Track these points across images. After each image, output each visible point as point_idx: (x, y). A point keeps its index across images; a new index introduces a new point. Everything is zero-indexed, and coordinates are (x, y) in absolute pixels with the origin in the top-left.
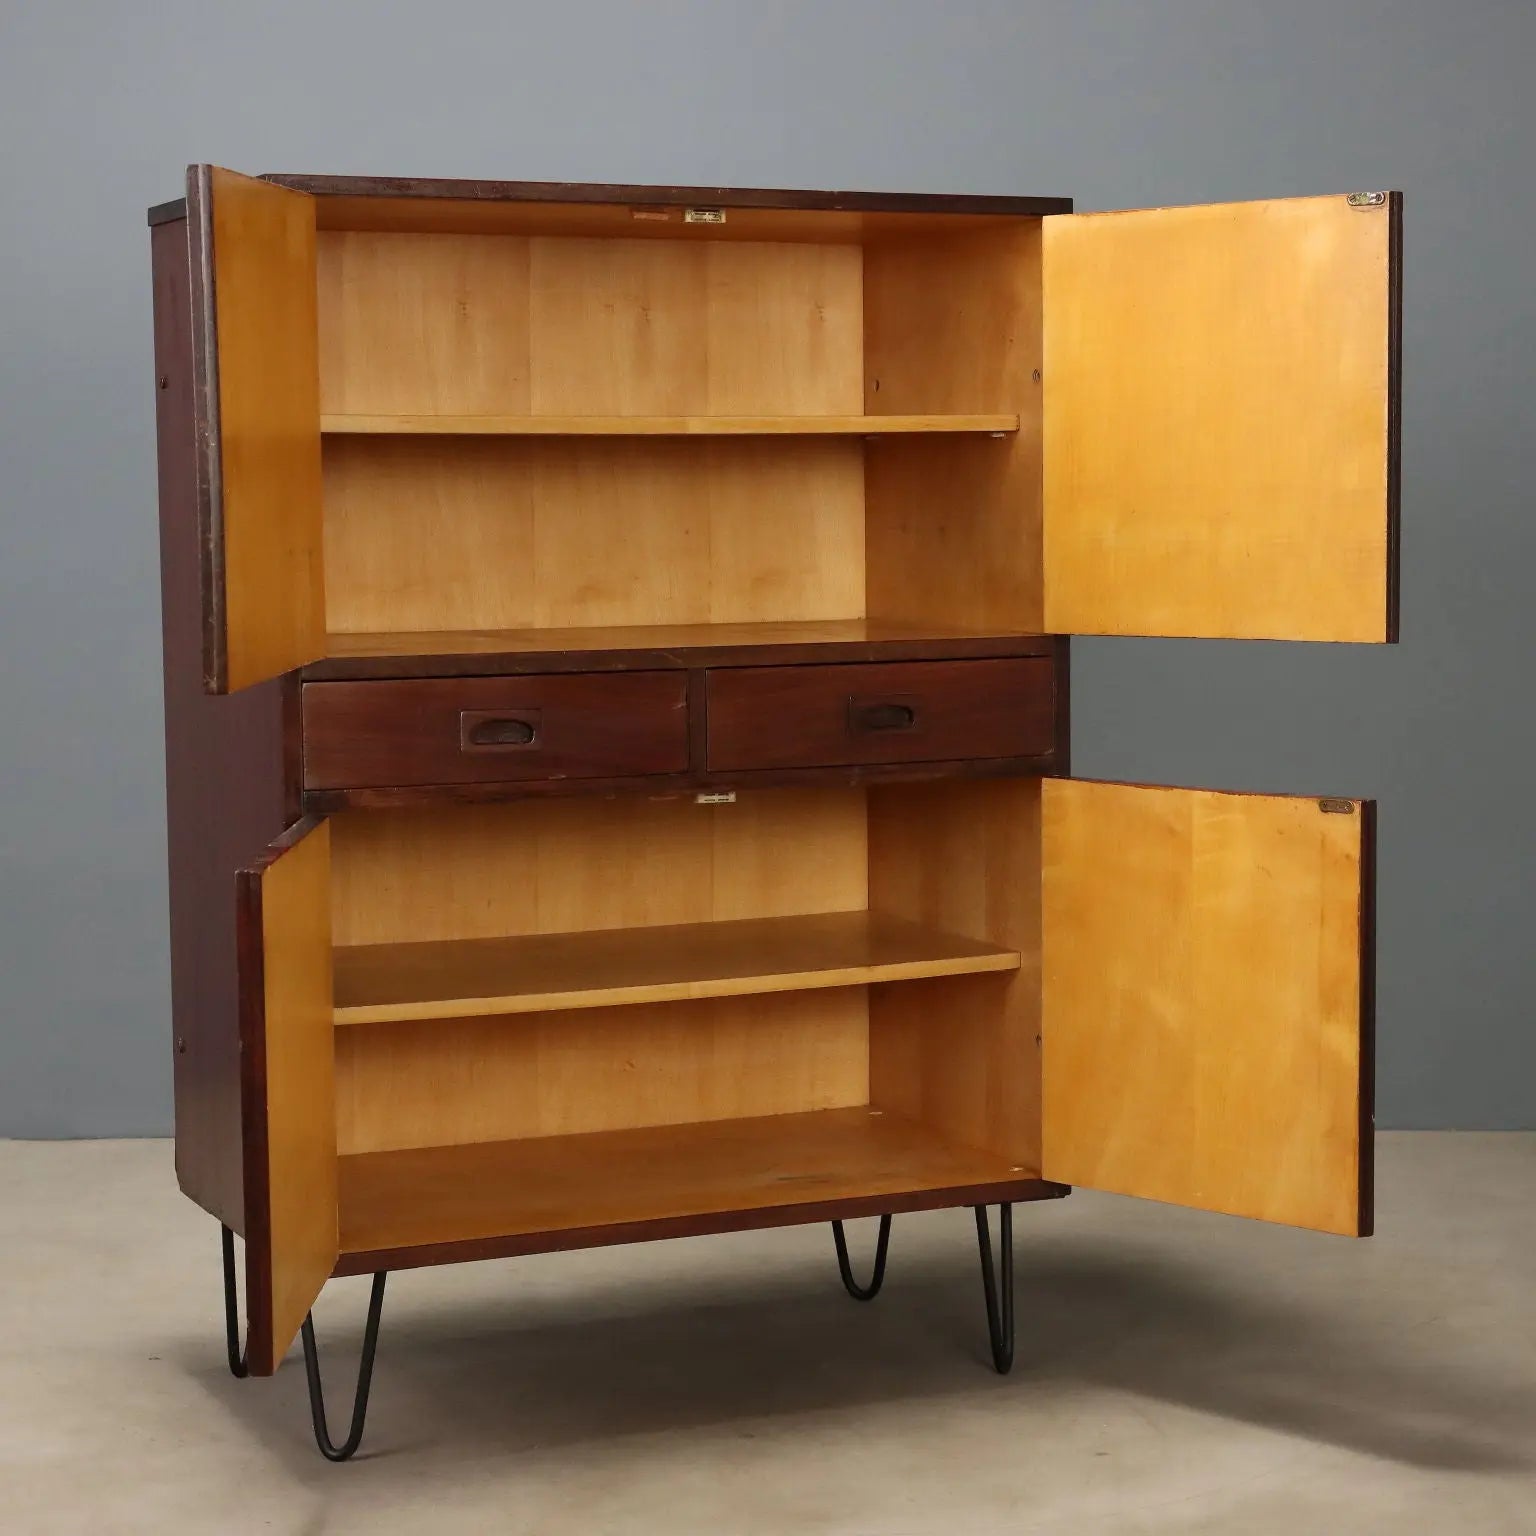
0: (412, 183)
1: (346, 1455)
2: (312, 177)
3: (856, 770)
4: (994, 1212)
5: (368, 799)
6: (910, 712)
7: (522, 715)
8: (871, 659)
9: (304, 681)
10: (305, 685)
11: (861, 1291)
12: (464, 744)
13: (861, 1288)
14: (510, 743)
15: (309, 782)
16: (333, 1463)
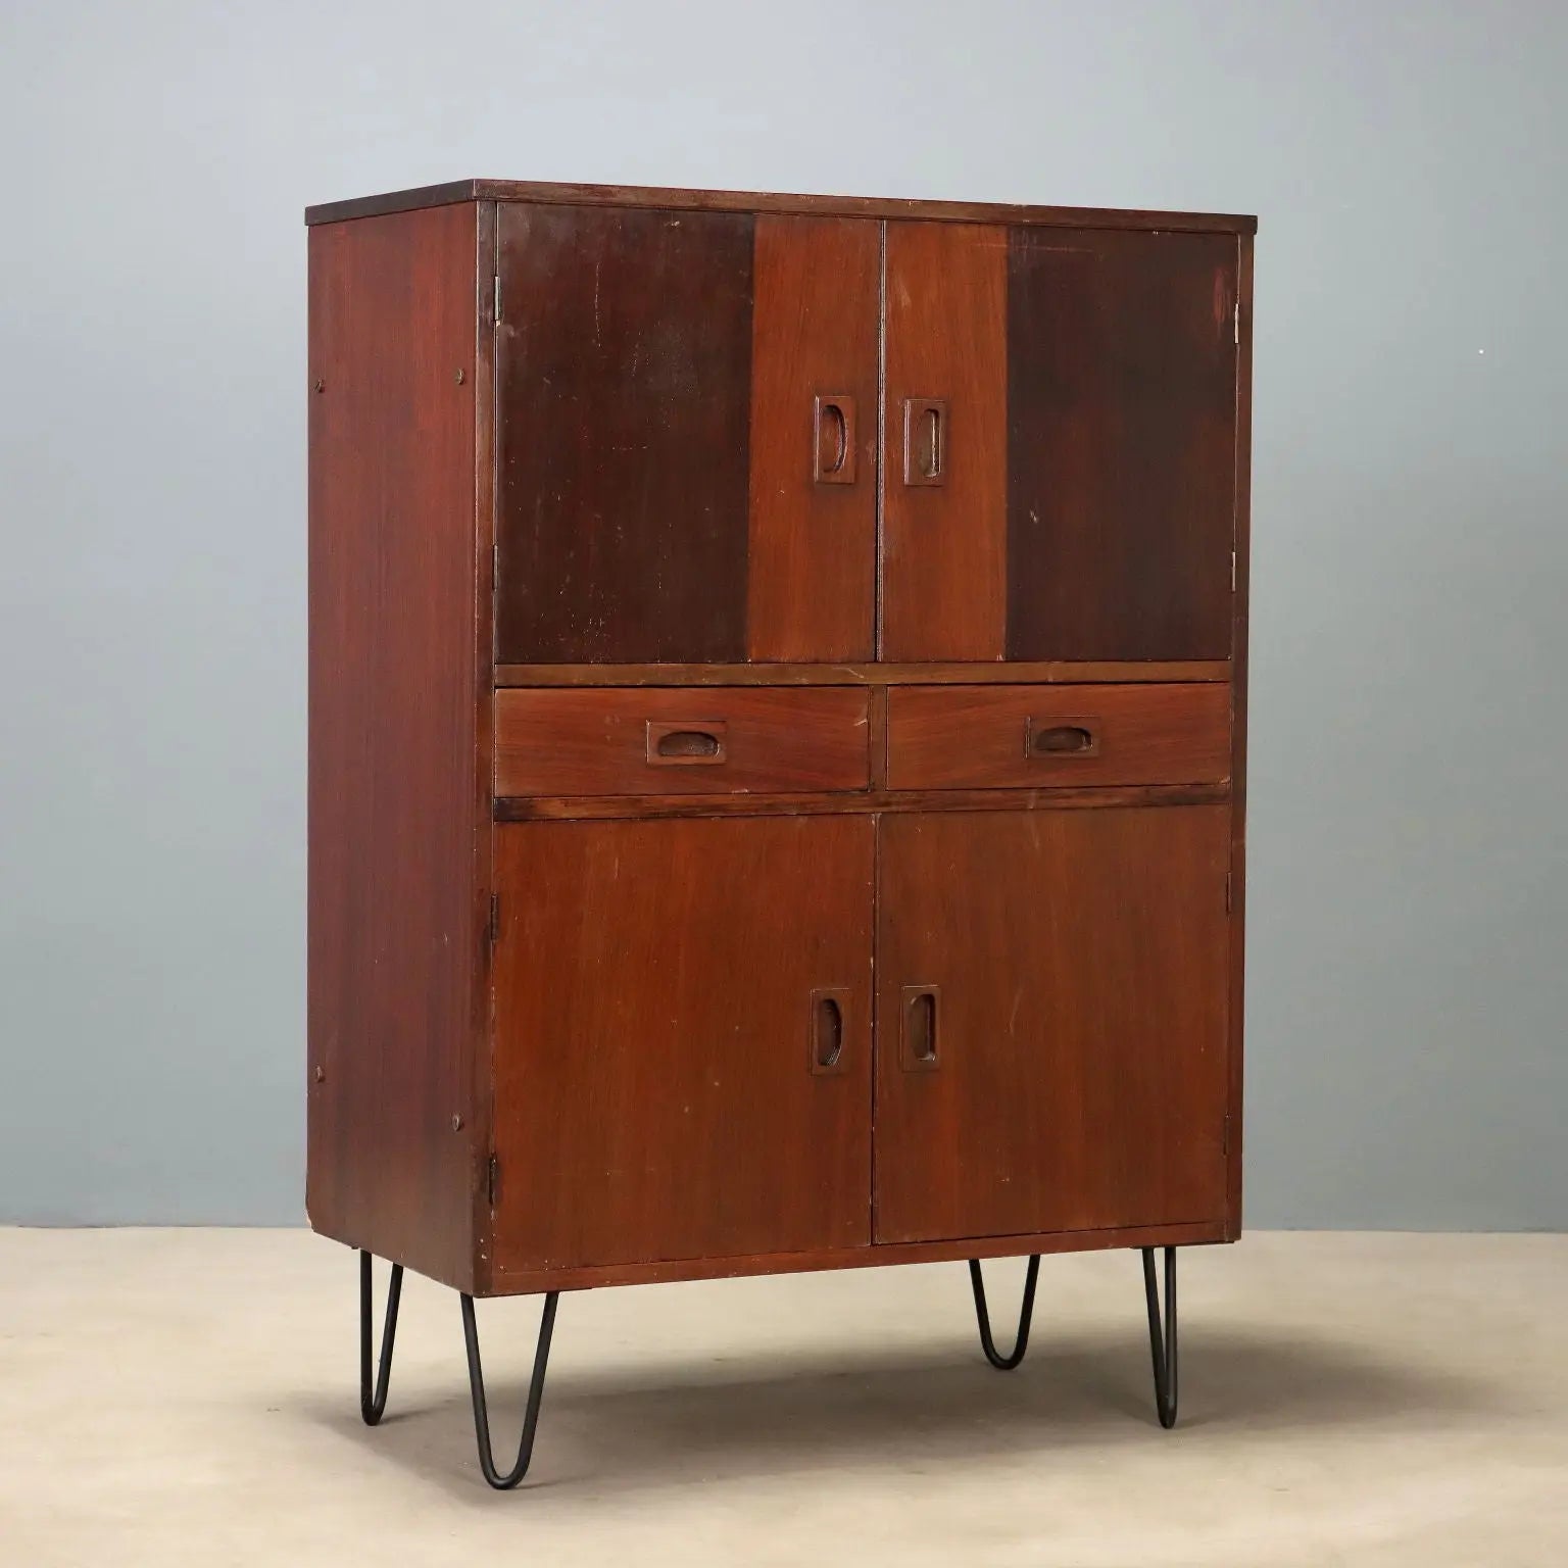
0: (614, 190)
1: (510, 1484)
2: (517, 183)
3: (1033, 794)
4: (1159, 1254)
5: (555, 808)
6: (1087, 735)
7: (709, 729)
8: (1051, 680)
9: (496, 687)
10: (497, 691)
11: (1001, 1359)
12: (651, 756)
13: (1001, 1356)
14: (693, 755)
15: (499, 789)
16: (496, 1491)
